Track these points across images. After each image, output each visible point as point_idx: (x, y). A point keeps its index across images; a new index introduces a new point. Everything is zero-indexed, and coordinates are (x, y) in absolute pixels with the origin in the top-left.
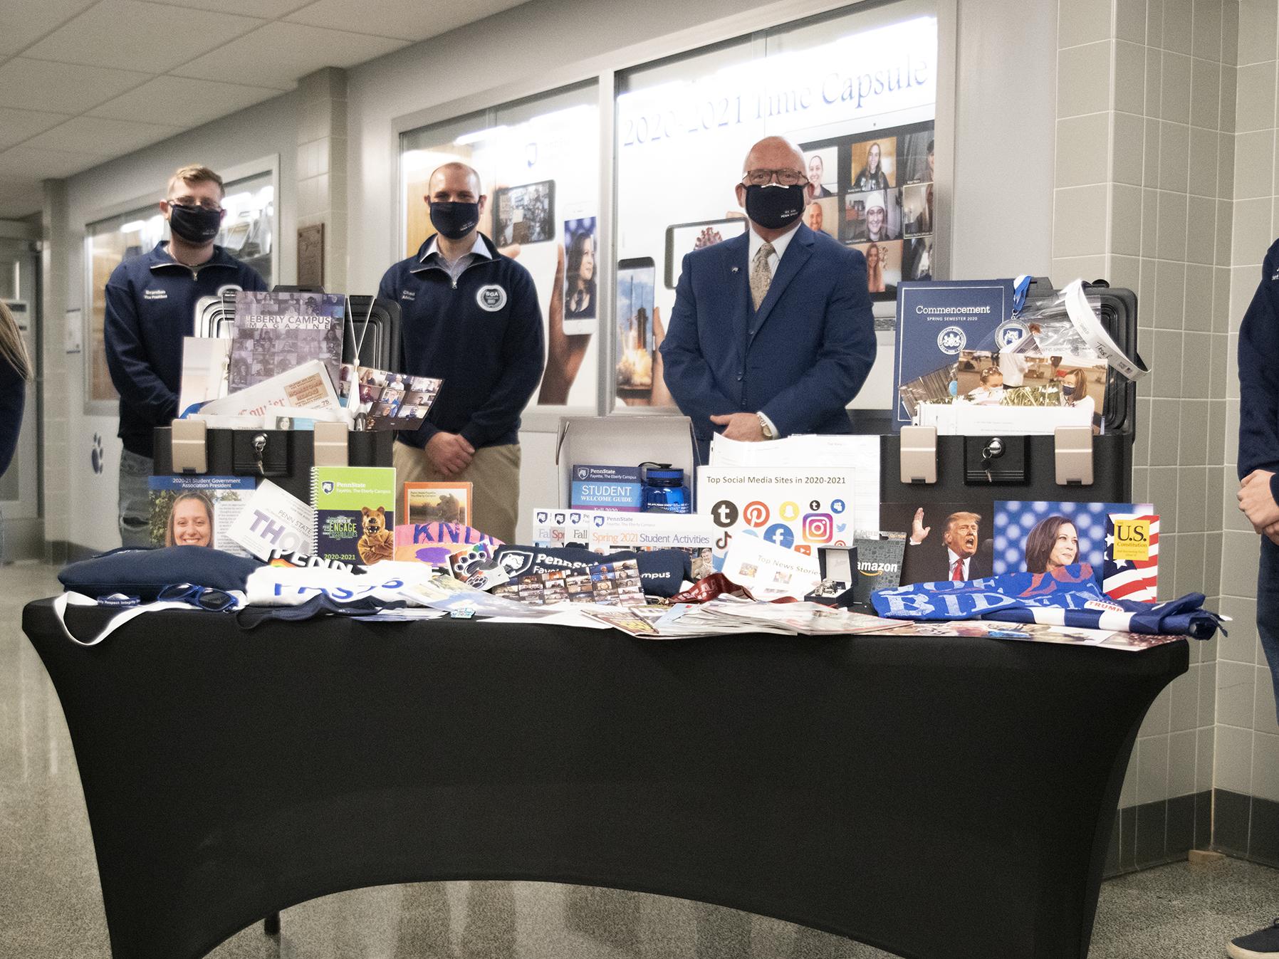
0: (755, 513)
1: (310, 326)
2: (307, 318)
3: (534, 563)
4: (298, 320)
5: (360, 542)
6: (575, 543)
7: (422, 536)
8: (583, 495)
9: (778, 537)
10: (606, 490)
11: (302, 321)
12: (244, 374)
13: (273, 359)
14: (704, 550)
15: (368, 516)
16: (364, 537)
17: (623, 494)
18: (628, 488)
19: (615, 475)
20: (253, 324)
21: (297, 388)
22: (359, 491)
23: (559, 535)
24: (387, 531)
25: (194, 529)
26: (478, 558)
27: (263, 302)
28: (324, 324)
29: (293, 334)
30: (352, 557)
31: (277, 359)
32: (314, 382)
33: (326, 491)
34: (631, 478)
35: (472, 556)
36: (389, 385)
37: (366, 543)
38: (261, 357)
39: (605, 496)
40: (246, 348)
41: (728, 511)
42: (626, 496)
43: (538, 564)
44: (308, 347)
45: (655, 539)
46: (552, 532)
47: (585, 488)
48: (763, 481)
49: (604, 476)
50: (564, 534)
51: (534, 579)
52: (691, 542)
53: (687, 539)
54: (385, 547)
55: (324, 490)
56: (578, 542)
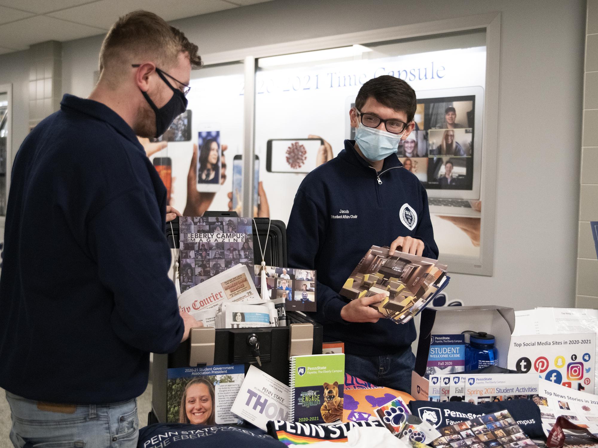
0: (541, 364)
1: (232, 240)
2: (229, 234)
3: (444, 417)
4: (223, 236)
5: (322, 407)
6: (456, 397)
8: (431, 354)
9: (553, 378)
10: (445, 351)
11: (226, 237)
12: (190, 275)
13: (209, 264)
14: (533, 396)
15: (327, 389)
16: (325, 404)
17: (455, 352)
18: (458, 348)
19: (450, 340)
20: (193, 239)
21: (230, 284)
22: (322, 372)
23: (446, 392)
24: (339, 398)
25: (201, 405)
26: (398, 412)
27: (198, 224)
28: (240, 239)
29: (221, 246)
30: (317, 419)
31: (212, 264)
32: (240, 280)
33: (301, 374)
34: (459, 341)
35: (394, 411)
36: (279, 276)
37: (326, 407)
38: (201, 263)
39: (444, 354)
40: (190, 257)
41: (525, 364)
42: (456, 353)
43: (447, 418)
44: (231, 254)
45: (505, 391)
46: (441, 390)
47: (432, 349)
48: (545, 344)
49: (443, 341)
50: (449, 391)
51: (451, 430)
52: (526, 391)
53: (524, 389)
54: (338, 409)
55: (299, 373)
56: (458, 396)
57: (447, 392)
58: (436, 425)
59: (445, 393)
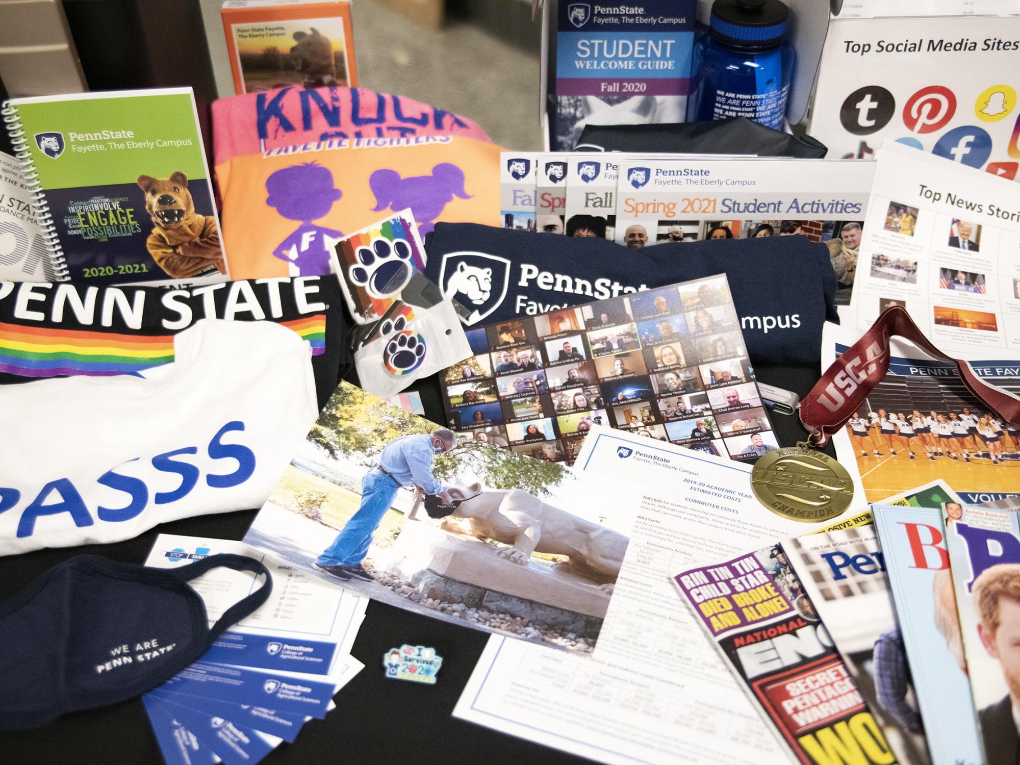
0: (927, 108)
3: (515, 289)
5: (149, 241)
7: (272, 124)
8: (579, 59)
9: (961, 149)
10: (626, 47)
14: (846, 226)
15: (154, 193)
16: (156, 231)
17: (659, 54)
18: (669, 42)
19: (644, 16)
22: (122, 146)
23: (555, 202)
24: (201, 216)
26: (393, 256)
30: (141, 269)
33: (49, 151)
34: (675, 21)
35: (383, 249)
37: (163, 240)
39: (623, 60)
41: (874, 105)
42: (663, 57)
43: (523, 290)
45: (751, 208)
46: (539, 196)
47: (583, 44)
48: (958, 47)
49: (621, 20)
50: (564, 200)
51: (520, 331)
52: (824, 211)
53: (817, 205)
54: (202, 244)
55: (43, 151)
56: (594, 215)
57: (557, 203)
58: (481, 313)
59: (551, 204)
